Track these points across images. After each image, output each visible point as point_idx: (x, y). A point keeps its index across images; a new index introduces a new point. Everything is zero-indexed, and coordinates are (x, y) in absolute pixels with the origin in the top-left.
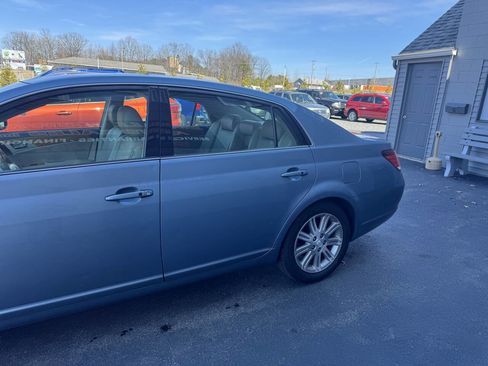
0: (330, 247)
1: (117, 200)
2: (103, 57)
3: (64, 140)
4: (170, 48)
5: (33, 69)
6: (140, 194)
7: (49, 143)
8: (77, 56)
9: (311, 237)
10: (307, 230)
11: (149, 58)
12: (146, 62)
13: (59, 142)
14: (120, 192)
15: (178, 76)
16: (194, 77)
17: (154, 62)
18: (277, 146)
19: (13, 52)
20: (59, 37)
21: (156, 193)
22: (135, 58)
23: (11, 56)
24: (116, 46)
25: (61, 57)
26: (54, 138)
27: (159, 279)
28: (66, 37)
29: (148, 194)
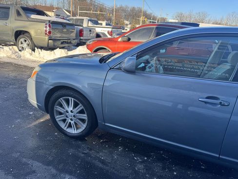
1: (206, 102)
6: (221, 103)
14: (208, 98)
27: (217, 157)
28: (199, 13)
29: (226, 104)
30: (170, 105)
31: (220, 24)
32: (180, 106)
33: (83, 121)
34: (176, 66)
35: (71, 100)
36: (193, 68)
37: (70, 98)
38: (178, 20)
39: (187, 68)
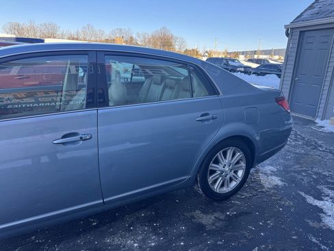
0: (236, 172)
1: (63, 143)
4: (117, 31)
6: (81, 138)
9: (220, 167)
10: (217, 162)
14: (64, 137)
18: (192, 97)
20: (41, 25)
21: (94, 136)
24: (80, 31)
27: (101, 203)
29: (88, 137)
30: (30, 163)
31: (77, 39)
32: (44, 159)
34: (25, 103)
36: (53, 101)
38: (15, 34)
39: (44, 102)
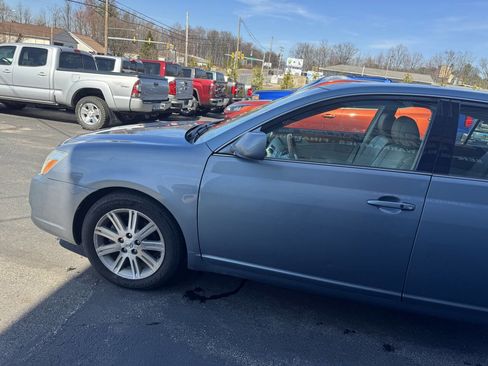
2: (370, 65)
3: (327, 140)
4: (445, 55)
5: (306, 74)
6: (402, 206)
7: (314, 142)
8: (345, 63)
11: (417, 66)
12: (413, 71)
13: (322, 142)
14: (381, 199)
15: (448, 87)
16: (467, 88)
17: (422, 71)
19: (294, 59)
20: (335, 47)
21: (418, 209)
22: (402, 66)
23: (292, 64)
24: (384, 55)
25: (331, 64)
26: (318, 137)
28: (340, 46)
29: (410, 208)
33: (155, 254)
35: (133, 214)
37: (130, 211)
